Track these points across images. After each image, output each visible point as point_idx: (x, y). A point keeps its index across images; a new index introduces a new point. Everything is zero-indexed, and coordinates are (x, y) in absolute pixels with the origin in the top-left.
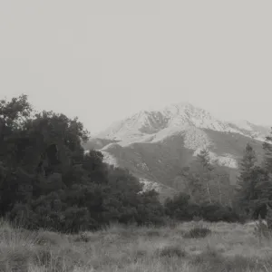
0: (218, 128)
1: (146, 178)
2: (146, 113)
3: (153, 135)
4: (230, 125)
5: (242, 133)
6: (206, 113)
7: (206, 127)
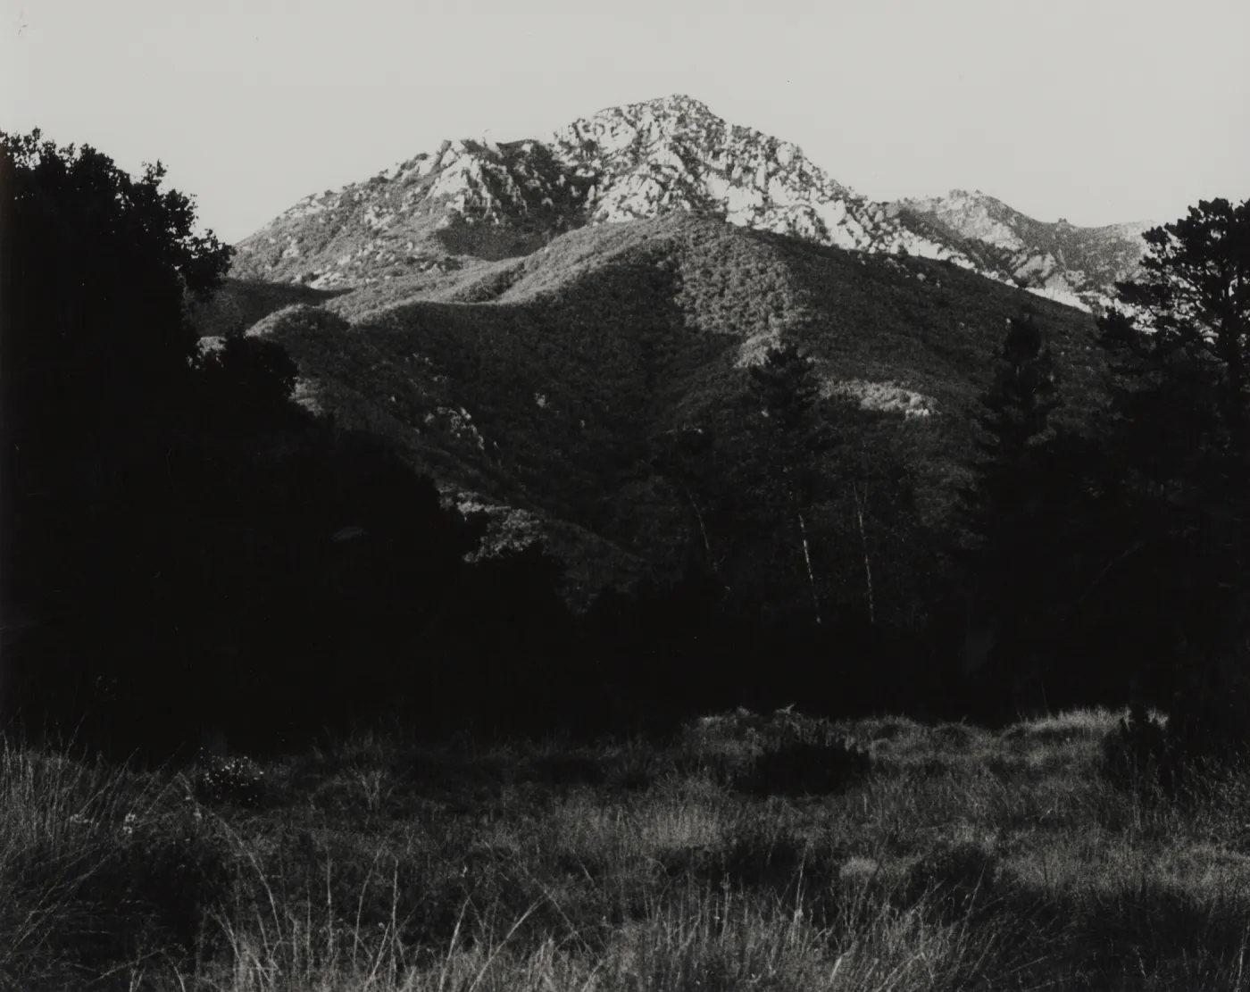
0: (846, 236)
1: (472, 484)
2: (472, 147)
3: (511, 263)
4: (910, 219)
5: (966, 265)
6: (784, 156)
7: (781, 229)
